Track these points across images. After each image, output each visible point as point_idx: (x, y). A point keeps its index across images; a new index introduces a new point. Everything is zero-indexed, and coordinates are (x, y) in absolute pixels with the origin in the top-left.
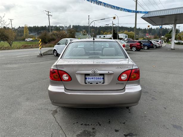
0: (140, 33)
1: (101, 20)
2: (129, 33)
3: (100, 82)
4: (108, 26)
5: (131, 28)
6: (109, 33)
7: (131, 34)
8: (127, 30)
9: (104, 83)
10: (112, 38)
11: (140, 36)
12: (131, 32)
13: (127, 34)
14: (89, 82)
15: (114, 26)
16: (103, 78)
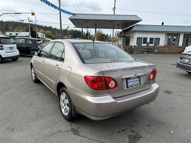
0: (56, 34)
1: (15, 13)
2: (46, 32)
3: (138, 85)
4: (23, 22)
5: (46, 27)
6: (21, 30)
7: (48, 33)
8: (43, 29)
9: (140, 85)
10: (30, 36)
11: (56, 36)
12: (48, 31)
13: (44, 34)
14: (130, 86)
15: (32, 23)
16: (140, 80)
